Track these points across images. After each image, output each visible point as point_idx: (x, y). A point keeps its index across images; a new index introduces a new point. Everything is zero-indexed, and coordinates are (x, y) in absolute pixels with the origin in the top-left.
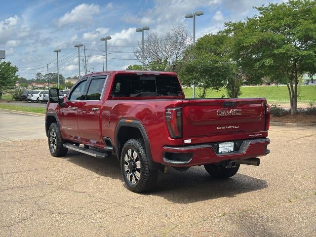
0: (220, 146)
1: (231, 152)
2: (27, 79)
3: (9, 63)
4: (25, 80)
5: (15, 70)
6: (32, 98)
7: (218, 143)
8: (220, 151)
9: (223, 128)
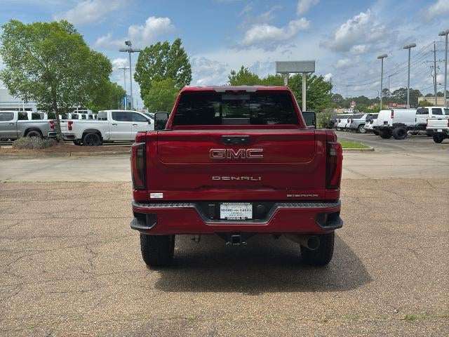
0: (222, 207)
1: (247, 219)
2: (370, 98)
3: (321, 78)
4: (367, 98)
5: (329, 86)
6: (340, 125)
7: (218, 203)
8: (222, 216)
9: (225, 178)
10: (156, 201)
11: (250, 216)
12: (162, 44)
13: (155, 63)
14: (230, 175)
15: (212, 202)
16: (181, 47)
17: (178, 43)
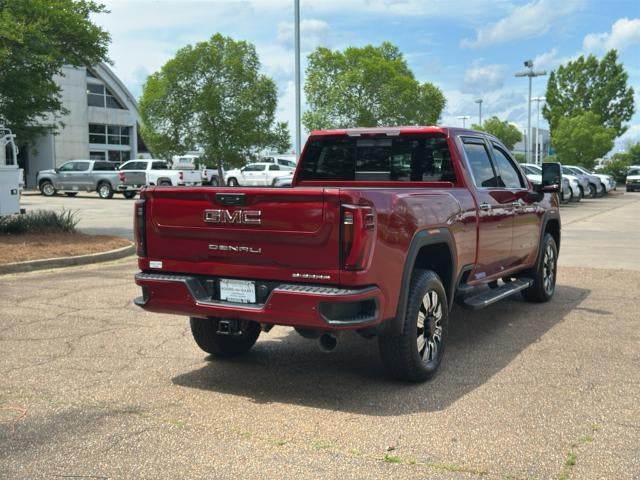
0: (223, 284)
1: (249, 303)
7: (217, 278)
8: (223, 297)
9: (222, 247)
10: (156, 271)
11: (253, 300)
12: (585, 60)
13: (575, 90)
14: (227, 243)
15: (211, 277)
16: (617, 63)
17: (612, 56)
